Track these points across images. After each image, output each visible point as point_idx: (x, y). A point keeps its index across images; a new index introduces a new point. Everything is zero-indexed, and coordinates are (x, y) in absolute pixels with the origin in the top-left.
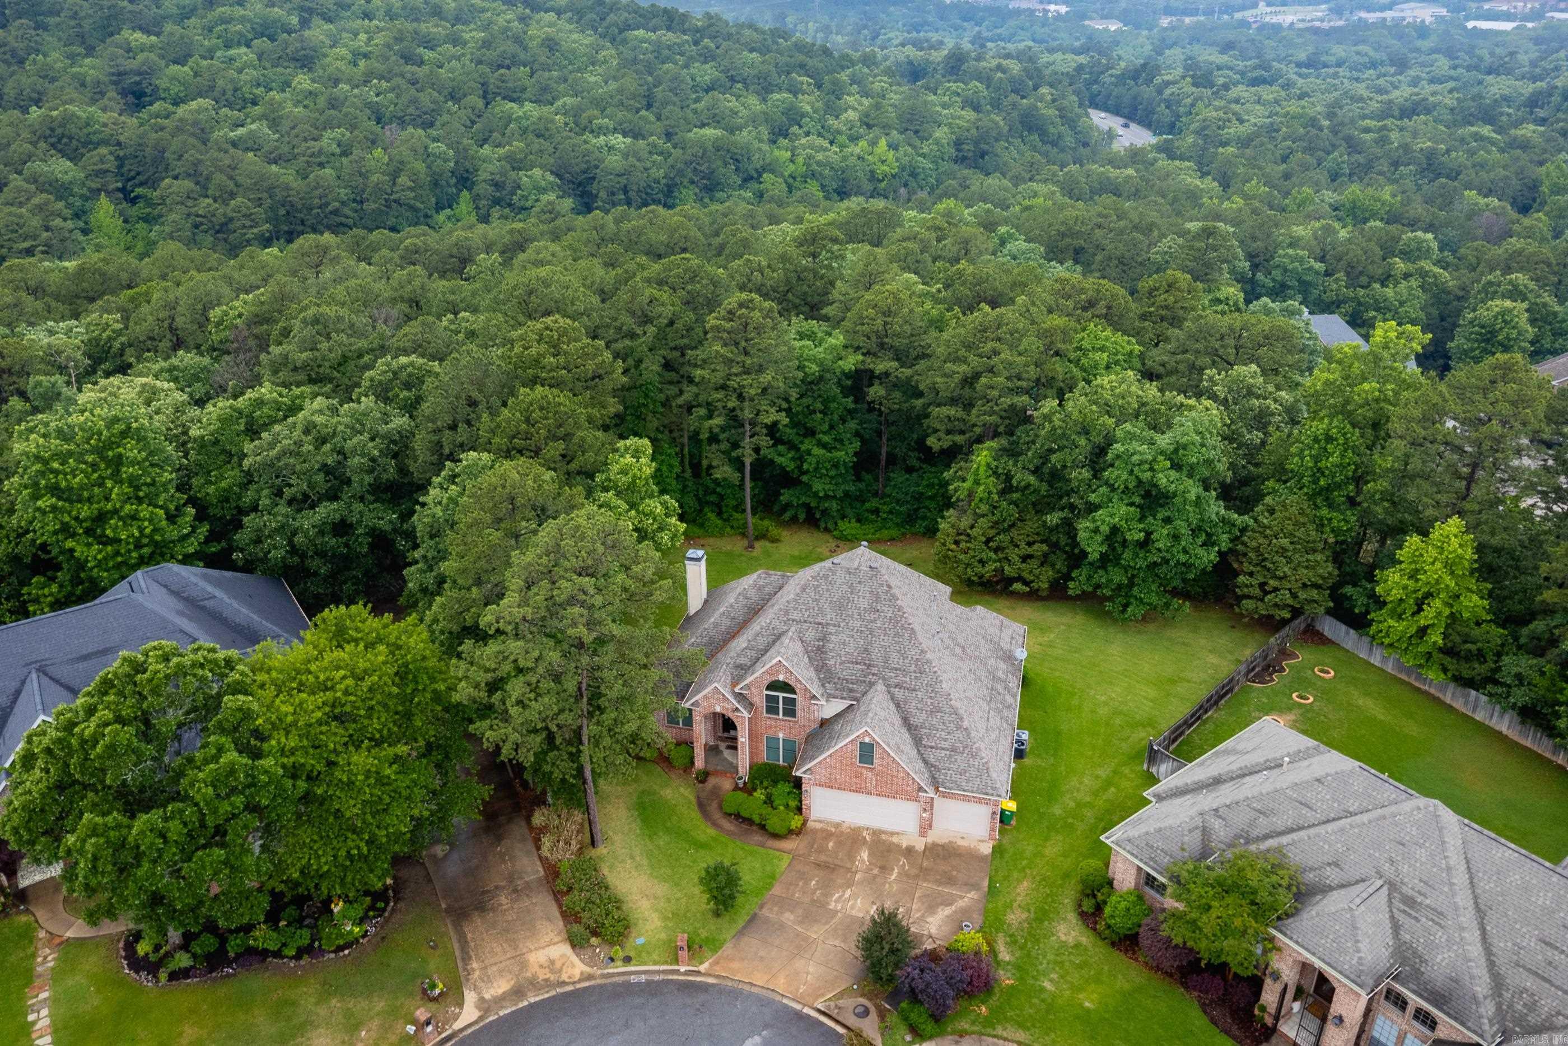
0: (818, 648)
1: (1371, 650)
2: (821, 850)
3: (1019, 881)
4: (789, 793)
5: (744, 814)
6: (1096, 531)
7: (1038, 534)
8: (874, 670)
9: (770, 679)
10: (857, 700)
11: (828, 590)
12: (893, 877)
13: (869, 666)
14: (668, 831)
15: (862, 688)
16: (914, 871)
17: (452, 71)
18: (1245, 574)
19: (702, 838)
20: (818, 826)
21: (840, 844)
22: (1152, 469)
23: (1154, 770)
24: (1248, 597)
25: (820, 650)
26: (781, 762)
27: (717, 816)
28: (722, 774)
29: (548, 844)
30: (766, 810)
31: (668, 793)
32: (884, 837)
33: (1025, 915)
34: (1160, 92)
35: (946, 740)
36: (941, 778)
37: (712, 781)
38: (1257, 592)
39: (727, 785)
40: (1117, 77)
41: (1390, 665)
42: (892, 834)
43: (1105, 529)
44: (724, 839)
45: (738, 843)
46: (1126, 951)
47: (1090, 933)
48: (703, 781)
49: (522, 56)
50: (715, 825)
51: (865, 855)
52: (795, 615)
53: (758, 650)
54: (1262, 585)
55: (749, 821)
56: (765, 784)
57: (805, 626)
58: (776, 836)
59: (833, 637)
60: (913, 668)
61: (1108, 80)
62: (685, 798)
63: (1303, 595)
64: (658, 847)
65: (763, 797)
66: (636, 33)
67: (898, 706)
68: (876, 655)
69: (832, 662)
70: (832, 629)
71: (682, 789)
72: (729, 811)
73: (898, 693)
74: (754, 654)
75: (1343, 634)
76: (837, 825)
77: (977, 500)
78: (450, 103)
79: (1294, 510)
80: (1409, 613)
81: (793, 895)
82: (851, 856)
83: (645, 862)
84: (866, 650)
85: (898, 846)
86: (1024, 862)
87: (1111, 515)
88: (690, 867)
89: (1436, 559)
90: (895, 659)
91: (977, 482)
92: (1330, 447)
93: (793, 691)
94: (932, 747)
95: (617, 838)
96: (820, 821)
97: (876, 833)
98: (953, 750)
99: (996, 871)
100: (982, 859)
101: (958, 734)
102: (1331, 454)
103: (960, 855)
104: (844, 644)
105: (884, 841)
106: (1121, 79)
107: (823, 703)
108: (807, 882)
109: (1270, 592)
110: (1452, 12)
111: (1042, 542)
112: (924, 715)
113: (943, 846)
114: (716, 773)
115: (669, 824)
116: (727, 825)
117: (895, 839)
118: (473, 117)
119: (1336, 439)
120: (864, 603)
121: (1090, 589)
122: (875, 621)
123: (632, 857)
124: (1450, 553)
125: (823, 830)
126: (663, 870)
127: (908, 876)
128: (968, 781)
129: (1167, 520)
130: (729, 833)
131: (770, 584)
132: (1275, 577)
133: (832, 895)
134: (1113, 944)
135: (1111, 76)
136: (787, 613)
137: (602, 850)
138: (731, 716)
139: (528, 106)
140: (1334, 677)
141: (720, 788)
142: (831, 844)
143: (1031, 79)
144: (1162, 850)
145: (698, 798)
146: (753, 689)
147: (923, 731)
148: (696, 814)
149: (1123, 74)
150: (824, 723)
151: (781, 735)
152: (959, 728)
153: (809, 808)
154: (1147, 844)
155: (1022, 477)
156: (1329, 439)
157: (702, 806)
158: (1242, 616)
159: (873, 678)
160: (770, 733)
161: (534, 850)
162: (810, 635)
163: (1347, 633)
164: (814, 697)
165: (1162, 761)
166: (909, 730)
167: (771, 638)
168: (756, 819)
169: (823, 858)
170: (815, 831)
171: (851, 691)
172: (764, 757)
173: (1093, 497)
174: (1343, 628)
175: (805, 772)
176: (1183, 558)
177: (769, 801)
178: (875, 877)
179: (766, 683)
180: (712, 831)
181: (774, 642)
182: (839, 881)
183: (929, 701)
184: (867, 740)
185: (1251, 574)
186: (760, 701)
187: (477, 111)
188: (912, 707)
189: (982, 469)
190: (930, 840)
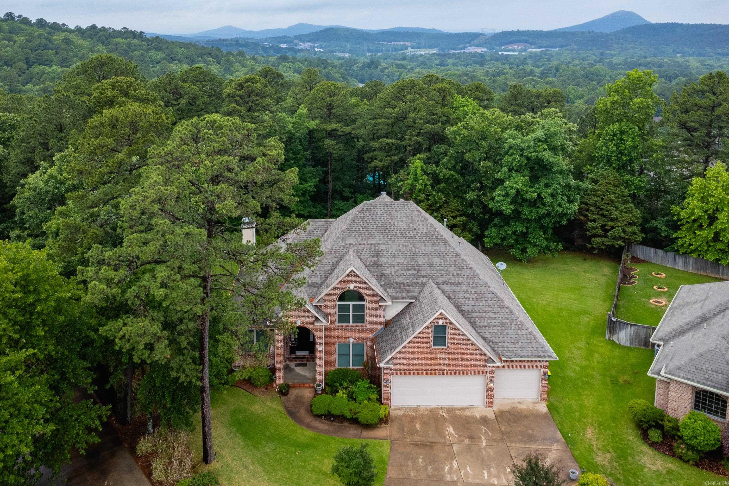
0: (375, 262)
1: (675, 259)
2: (412, 432)
3: (585, 430)
4: (368, 388)
5: (334, 412)
6: (507, 195)
7: (458, 210)
8: (423, 273)
9: (342, 290)
10: (415, 298)
11: (372, 219)
12: (484, 444)
13: (419, 271)
14: (269, 439)
15: (417, 288)
16: (498, 436)
17: (7, 52)
18: (591, 221)
19: (303, 439)
20: (400, 413)
21: (424, 424)
22: (535, 151)
23: (615, 338)
24: (596, 236)
25: (377, 264)
26: (351, 367)
27: (309, 419)
28: (301, 385)
29: (160, 467)
30: (353, 405)
31: (257, 408)
32: (457, 412)
33: (608, 456)
34: (382, 72)
35: (495, 319)
36: (500, 350)
37: (293, 393)
38: (600, 231)
39: (307, 393)
40: (360, 67)
41: (691, 268)
42: (463, 409)
43: (513, 192)
44: (323, 437)
45: (337, 438)
46: (711, 469)
47: (671, 459)
48: (285, 394)
49: (51, 46)
50: (309, 427)
51: (451, 430)
52: (351, 240)
53: (325, 271)
54: (603, 227)
55: (341, 418)
56: (345, 384)
57: (360, 247)
58: (368, 426)
59: (385, 253)
60: (453, 268)
61: (356, 69)
62: (275, 409)
63: (629, 230)
64: (266, 454)
65: (345, 396)
66: (116, 40)
67: (449, 298)
68: (422, 261)
69: (388, 271)
70: (382, 247)
71: (269, 403)
72: (319, 412)
73: (447, 288)
74: (323, 274)
75: (652, 255)
76: (416, 409)
77: (417, 191)
78: (5, 67)
79: (611, 177)
80: (705, 225)
81: (409, 475)
82: (441, 434)
83: (259, 469)
84: (413, 259)
85: (474, 418)
86: (577, 414)
87: (516, 183)
88: (304, 467)
89: (717, 187)
90: (437, 263)
91: (416, 180)
92: (625, 137)
93: (361, 298)
94: (485, 326)
95: (225, 452)
96: (400, 409)
97: (450, 410)
98: (503, 325)
99: (561, 424)
100: (544, 416)
101: (502, 313)
102: (627, 140)
103: (526, 417)
104: (394, 256)
105: (460, 417)
106: (362, 68)
107: (389, 303)
108: (415, 461)
109: (610, 230)
110: (490, 50)
111: (461, 215)
112: (472, 303)
113: (508, 412)
114: (295, 386)
115: (268, 434)
116: (322, 425)
117: (468, 413)
118: (20, 73)
119: (627, 132)
120: (403, 226)
121: (499, 241)
122: (414, 237)
123: (246, 467)
124: (724, 182)
125: (405, 416)
126: (280, 474)
127: (495, 440)
128: (522, 348)
129: (547, 186)
130: (326, 432)
131: (318, 228)
132: (612, 220)
133: (443, 469)
134: (697, 465)
135: (357, 67)
136: (343, 239)
137: (215, 465)
138: (310, 327)
139: (54, 67)
140: (666, 277)
141: (302, 397)
142: (418, 426)
143: (323, 64)
144: (712, 370)
145: (286, 407)
146: (328, 302)
147: (475, 315)
148: (289, 422)
149: (363, 66)
150: (387, 324)
151: (351, 341)
152: (502, 307)
153: (389, 398)
154: (696, 369)
155: (444, 173)
156: (622, 133)
157: (292, 414)
158: (593, 248)
159: (424, 280)
160: (342, 340)
161: (144, 478)
162: (366, 253)
163: (656, 253)
164: (382, 299)
165: (620, 329)
166: (463, 315)
167: (334, 260)
168: (348, 415)
169: (417, 438)
170: (399, 418)
171: (408, 291)
172: (336, 365)
173: (499, 176)
174: (652, 250)
175: (387, 363)
176: (560, 210)
177: (352, 397)
178: (469, 446)
179: (339, 294)
180: (310, 433)
181: (338, 262)
182: (442, 455)
183: (473, 291)
184: (441, 323)
185: (594, 221)
186: (334, 312)
187: (22, 70)
188: (460, 297)
189: (419, 170)
190: (495, 408)
